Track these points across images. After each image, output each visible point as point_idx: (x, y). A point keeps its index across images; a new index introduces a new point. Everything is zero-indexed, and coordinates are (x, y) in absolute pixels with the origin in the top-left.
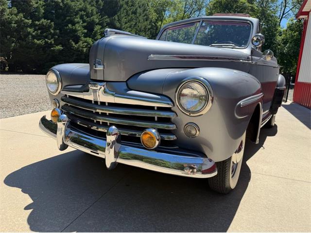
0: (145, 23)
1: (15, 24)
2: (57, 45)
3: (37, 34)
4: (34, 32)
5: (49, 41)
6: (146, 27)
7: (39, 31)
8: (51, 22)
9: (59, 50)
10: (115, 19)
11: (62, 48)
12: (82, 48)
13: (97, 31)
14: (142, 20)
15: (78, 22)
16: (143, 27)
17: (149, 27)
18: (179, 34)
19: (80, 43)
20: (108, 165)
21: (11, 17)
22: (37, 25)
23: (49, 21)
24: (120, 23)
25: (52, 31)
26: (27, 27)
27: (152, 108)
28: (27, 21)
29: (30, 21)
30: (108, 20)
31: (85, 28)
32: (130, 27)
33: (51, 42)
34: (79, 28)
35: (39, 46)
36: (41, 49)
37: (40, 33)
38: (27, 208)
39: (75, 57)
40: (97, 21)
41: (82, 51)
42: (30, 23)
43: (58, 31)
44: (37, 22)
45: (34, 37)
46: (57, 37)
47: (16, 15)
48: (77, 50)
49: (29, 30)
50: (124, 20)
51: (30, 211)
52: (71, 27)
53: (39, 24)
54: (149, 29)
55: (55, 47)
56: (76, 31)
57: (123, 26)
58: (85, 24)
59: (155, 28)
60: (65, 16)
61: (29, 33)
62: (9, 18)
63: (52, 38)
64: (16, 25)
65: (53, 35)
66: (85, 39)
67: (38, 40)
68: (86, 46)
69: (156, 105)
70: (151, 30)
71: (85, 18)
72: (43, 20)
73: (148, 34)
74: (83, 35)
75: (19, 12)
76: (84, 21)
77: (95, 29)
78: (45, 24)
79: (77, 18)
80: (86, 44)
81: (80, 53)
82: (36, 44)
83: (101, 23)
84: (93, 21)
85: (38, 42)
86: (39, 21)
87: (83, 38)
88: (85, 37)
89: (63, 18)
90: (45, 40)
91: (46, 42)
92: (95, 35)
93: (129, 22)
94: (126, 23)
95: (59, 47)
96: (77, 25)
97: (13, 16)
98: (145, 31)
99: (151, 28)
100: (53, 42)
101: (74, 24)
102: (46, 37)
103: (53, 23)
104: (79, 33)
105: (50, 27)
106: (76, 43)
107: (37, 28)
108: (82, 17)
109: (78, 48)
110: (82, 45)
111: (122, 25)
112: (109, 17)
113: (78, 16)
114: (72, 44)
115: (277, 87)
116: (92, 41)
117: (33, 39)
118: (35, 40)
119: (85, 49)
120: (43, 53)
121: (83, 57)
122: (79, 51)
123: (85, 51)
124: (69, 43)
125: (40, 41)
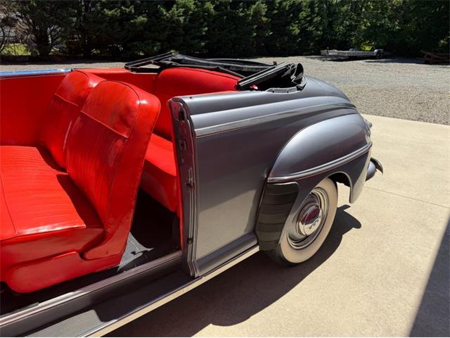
2: (140, 14)
5: (127, 10)
9: (142, 23)
11: (145, 19)
12: (178, 16)
19: (174, 8)
33: (130, 12)
35: (112, 17)
36: (117, 23)
39: (167, 33)
41: (178, 21)
45: (103, 6)
46: (139, 2)
48: (171, 20)
55: (136, 18)
63: (131, 4)
66: (184, 1)
67: (110, 9)
68: (185, 13)
80: (182, 10)
81: (174, 25)
82: (106, 15)
85: (110, 13)
90: (120, 8)
91: (123, 12)
95: (141, 19)
100: (133, 11)
102: (123, 4)
109: (172, 17)
110: (176, 12)
114: (162, 12)
115: (268, 177)
116: (195, 4)
117: (102, 9)
118: (105, 10)
119: (182, 19)
120: (119, 30)
121: (181, 31)
122: (174, 22)
123: (182, 21)
124: (158, 11)
125: (113, 11)
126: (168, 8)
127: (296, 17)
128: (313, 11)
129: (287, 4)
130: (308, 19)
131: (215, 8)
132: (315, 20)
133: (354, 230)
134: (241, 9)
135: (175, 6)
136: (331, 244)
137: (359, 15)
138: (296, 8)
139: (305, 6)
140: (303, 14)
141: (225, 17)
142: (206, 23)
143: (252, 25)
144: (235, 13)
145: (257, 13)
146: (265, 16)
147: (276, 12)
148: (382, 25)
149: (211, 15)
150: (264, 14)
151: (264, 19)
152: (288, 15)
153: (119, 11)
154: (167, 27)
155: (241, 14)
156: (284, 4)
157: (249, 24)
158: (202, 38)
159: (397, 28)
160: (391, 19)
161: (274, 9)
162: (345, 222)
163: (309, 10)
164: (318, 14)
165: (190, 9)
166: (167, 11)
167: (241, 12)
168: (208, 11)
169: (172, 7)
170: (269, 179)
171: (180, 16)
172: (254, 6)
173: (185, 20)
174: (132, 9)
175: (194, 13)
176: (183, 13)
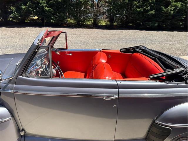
2: (152, 10)
4: (138, 4)
5: (147, 8)
7: (141, 3)
9: (152, 14)
12: (171, 11)
19: (169, 7)
33: (148, 9)
35: (140, 12)
36: (141, 14)
39: (163, 18)
41: (170, 13)
43: (154, 1)
46: (153, 5)
48: (166, 13)
49: (135, 2)
55: (150, 12)
63: (149, 6)
64: (128, 1)
65: (150, 4)
66: (175, 4)
81: (167, 15)
82: (137, 11)
88: (176, 2)
91: (145, 9)
95: (153, 12)
100: (149, 9)
102: (146, 6)
106: (166, 7)
109: (167, 11)
110: (170, 9)
114: (163, 9)
115: (156, 120)
116: (181, 4)
117: (136, 9)
118: (137, 9)
119: (172, 12)
120: (141, 17)
121: (171, 17)
122: (168, 13)
124: (161, 8)
125: (140, 9)
135: (170, 6)
142: (185, 14)
153: (143, 9)
154: (163, 15)
165: (178, 7)
166: (166, 8)
169: (169, 6)
170: (156, 121)
171: (172, 10)
173: (174, 12)
174: (149, 8)
175: (180, 9)
176: (173, 9)
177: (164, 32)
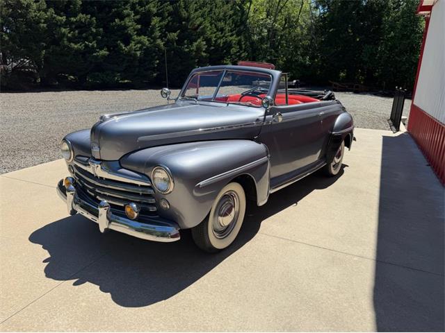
0: (225, 7)
1: (44, 23)
2: (101, 49)
3: (73, 35)
4: (69, 33)
5: (91, 44)
6: (225, 13)
7: (77, 31)
8: (92, 17)
9: (103, 56)
10: (179, 6)
11: (107, 53)
12: (136, 51)
13: (155, 25)
14: (221, 3)
15: (128, 15)
16: (222, 14)
17: (231, 12)
18: (275, 21)
19: (132, 44)
20: (102, 230)
21: (38, 15)
22: (73, 23)
23: (89, 16)
24: (187, 11)
25: (94, 30)
26: (60, 26)
27: (136, 185)
28: (60, 18)
29: (64, 18)
30: (170, 8)
31: (138, 22)
32: (202, 16)
33: (93, 46)
34: (130, 24)
35: (78, 51)
36: (80, 56)
37: (79, 33)
38: (44, 261)
39: (124, 65)
40: (155, 10)
41: (135, 55)
42: (64, 20)
43: (101, 29)
44: (72, 19)
45: (70, 40)
46: (100, 37)
47: (45, 11)
48: (129, 54)
49: (63, 30)
50: (193, 6)
51: (47, 264)
52: (119, 23)
53: (76, 21)
54: (231, 16)
55: (98, 52)
56: (125, 27)
57: (192, 16)
58: (138, 17)
59: (240, 14)
60: (111, 8)
61: (64, 35)
62: (36, 16)
63: (94, 40)
64: (45, 25)
65: (95, 36)
66: (139, 38)
67: (76, 44)
68: (141, 48)
69: (140, 183)
70: (234, 17)
71: (138, 7)
72: (81, 15)
73: (229, 24)
74: (135, 33)
75: (48, 7)
76: (136, 13)
77: (153, 23)
78: (83, 20)
79: (127, 9)
80: (139, 45)
81: (132, 58)
82: (72, 49)
83: (161, 13)
84: (149, 11)
85: (76, 46)
86: (75, 16)
87: (135, 37)
88: (138, 35)
89: (107, 10)
90: (84, 42)
91: (86, 46)
92: (152, 32)
93: (200, 8)
94: (196, 10)
95: (104, 52)
96: (127, 20)
97: (41, 12)
98: (225, 20)
99: (234, 14)
101: (122, 18)
102: (86, 39)
103: (94, 18)
104: (130, 31)
105: (90, 24)
107: (74, 26)
108: (133, 7)
109: (129, 52)
110: (134, 47)
111: (190, 15)
112: (171, 3)
113: (128, 6)
114: (122, 47)
116: (148, 40)
117: (69, 43)
118: (71, 44)
119: (138, 53)
120: (83, 61)
121: (137, 63)
122: (131, 56)
123: (139, 55)
124: (117, 46)
126: (127, 44)
127: (228, 52)
128: (241, 48)
129: (221, 41)
130: (238, 54)
131: (164, 45)
132: (243, 55)
133: (346, 167)
134: (186, 46)
136: (341, 173)
137: (277, 51)
138: (228, 45)
139: (235, 44)
140: (233, 50)
141: (173, 52)
142: (156, 57)
143: (195, 59)
144: (180, 49)
145: (199, 49)
146: (204, 52)
147: (212, 48)
148: (296, 61)
149: (161, 50)
150: (204, 50)
151: (204, 54)
152: (222, 51)
153: (83, 45)
154: (125, 60)
155: (187, 50)
156: (219, 41)
157: (192, 59)
158: (154, 70)
159: (308, 62)
160: (303, 55)
161: (211, 46)
162: (344, 166)
163: (238, 47)
164: (245, 50)
165: (145, 45)
166: (126, 46)
167: (186, 48)
168: (158, 46)
171: (138, 51)
172: (195, 44)
173: (141, 54)
174: (94, 44)
175: (148, 48)
176: (140, 48)
177: (133, 91)
